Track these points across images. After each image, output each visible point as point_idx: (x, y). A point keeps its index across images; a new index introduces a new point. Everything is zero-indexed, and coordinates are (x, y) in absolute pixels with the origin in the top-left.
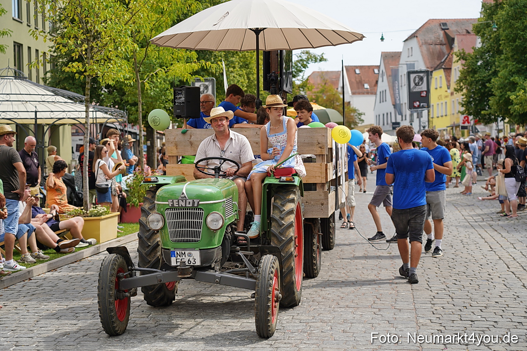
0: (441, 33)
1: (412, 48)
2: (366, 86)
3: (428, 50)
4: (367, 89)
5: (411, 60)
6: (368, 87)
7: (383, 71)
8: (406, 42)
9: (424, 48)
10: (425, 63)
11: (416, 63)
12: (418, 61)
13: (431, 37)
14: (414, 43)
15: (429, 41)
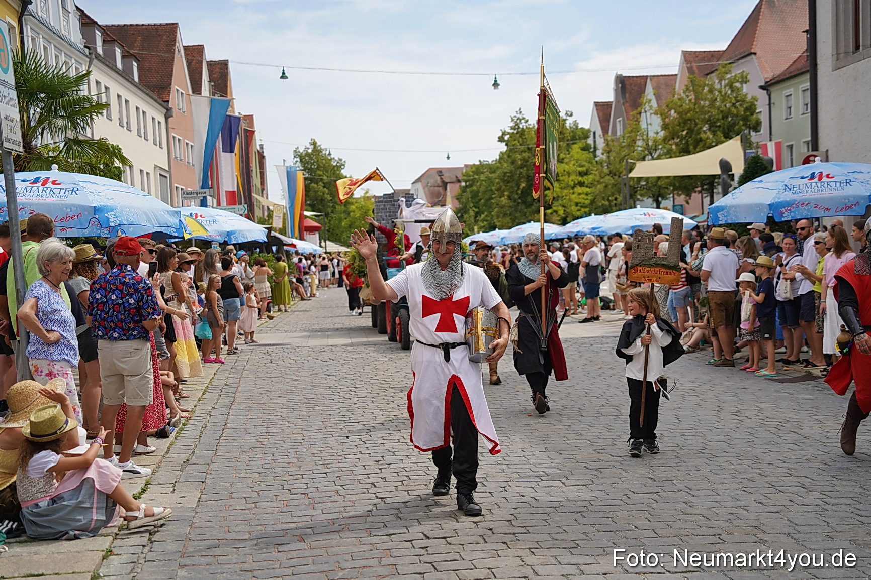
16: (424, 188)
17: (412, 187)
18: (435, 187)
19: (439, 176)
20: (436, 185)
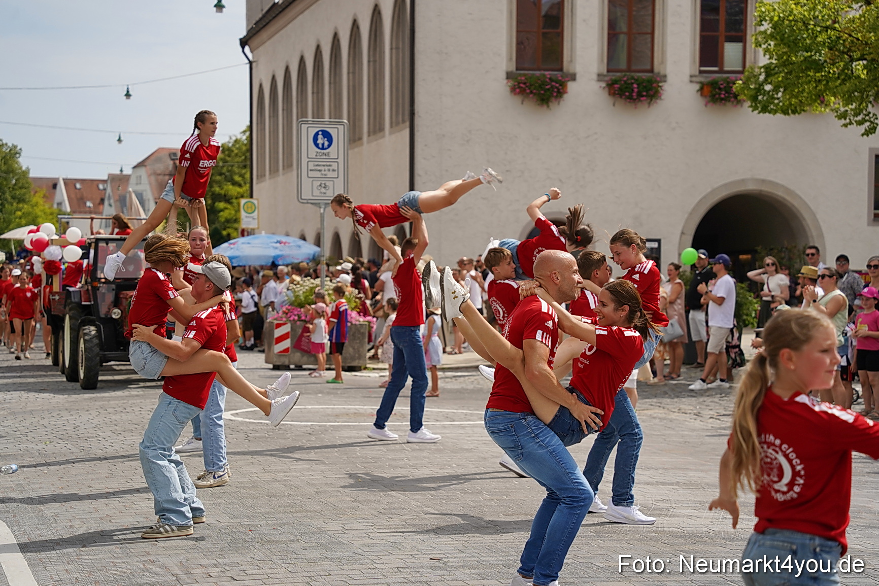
0: (171, 163)
1: (140, 177)
2: (89, 204)
3: (157, 180)
4: (90, 207)
5: (139, 188)
6: (91, 205)
7: (109, 195)
8: (136, 169)
9: (153, 178)
10: (153, 194)
11: (144, 194)
12: (145, 190)
13: (160, 167)
14: (142, 172)
15: (159, 172)
16: (149, 176)
17: (133, 172)
18: (165, 175)
19: (172, 160)
20: (167, 172)
